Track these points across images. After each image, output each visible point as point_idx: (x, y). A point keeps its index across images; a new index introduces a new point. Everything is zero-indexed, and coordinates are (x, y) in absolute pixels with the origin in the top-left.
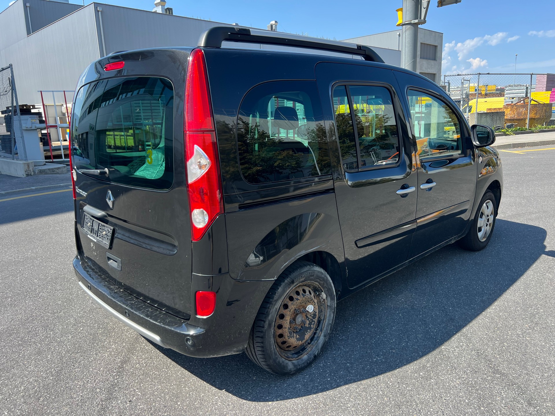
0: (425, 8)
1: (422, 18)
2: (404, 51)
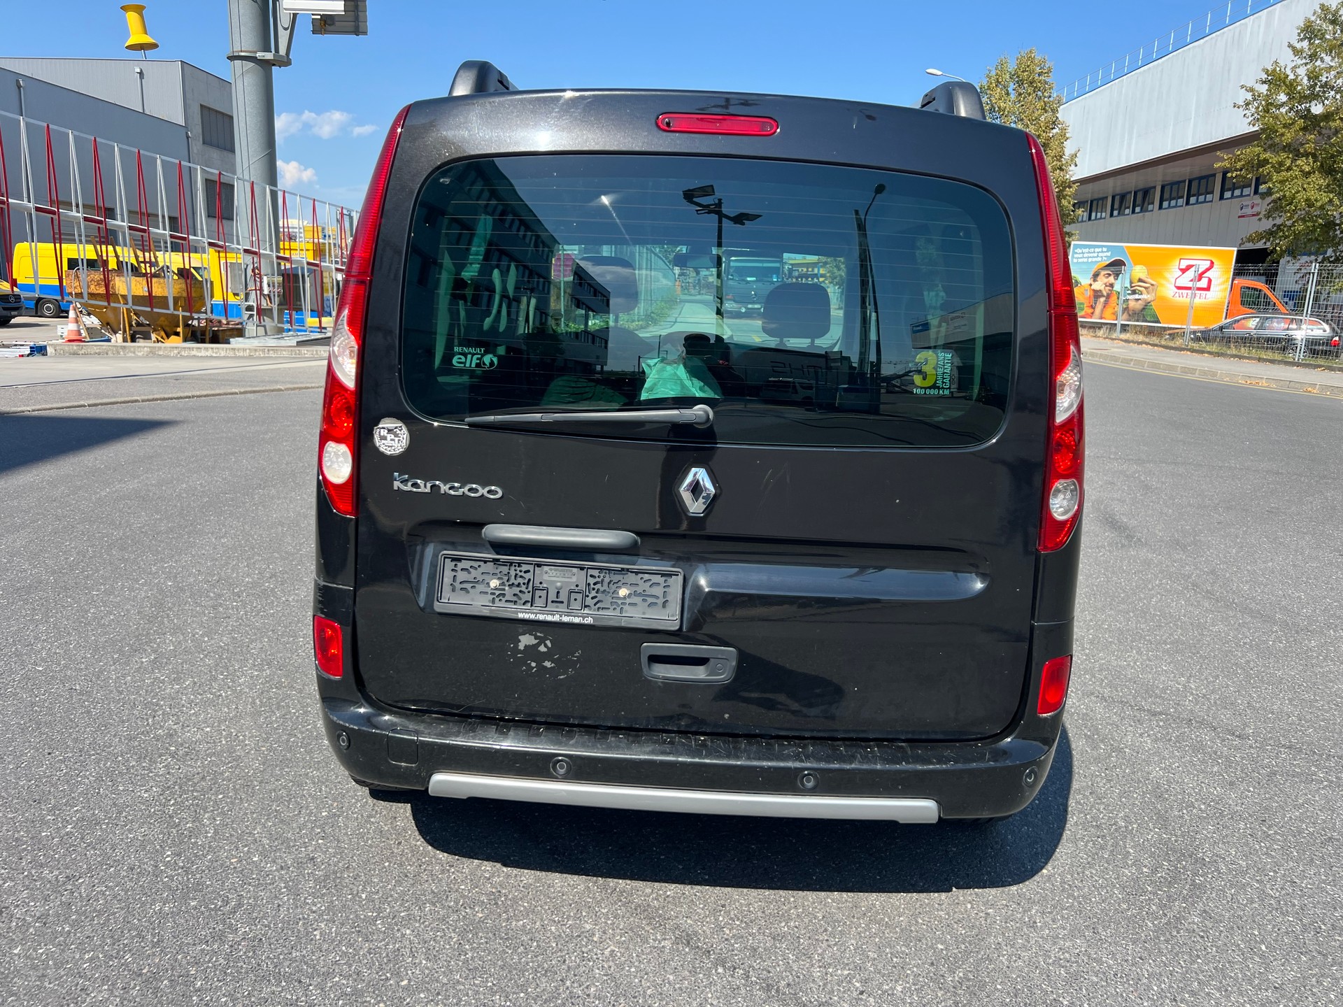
0: (286, 29)
1: (282, 51)
2: (244, 125)
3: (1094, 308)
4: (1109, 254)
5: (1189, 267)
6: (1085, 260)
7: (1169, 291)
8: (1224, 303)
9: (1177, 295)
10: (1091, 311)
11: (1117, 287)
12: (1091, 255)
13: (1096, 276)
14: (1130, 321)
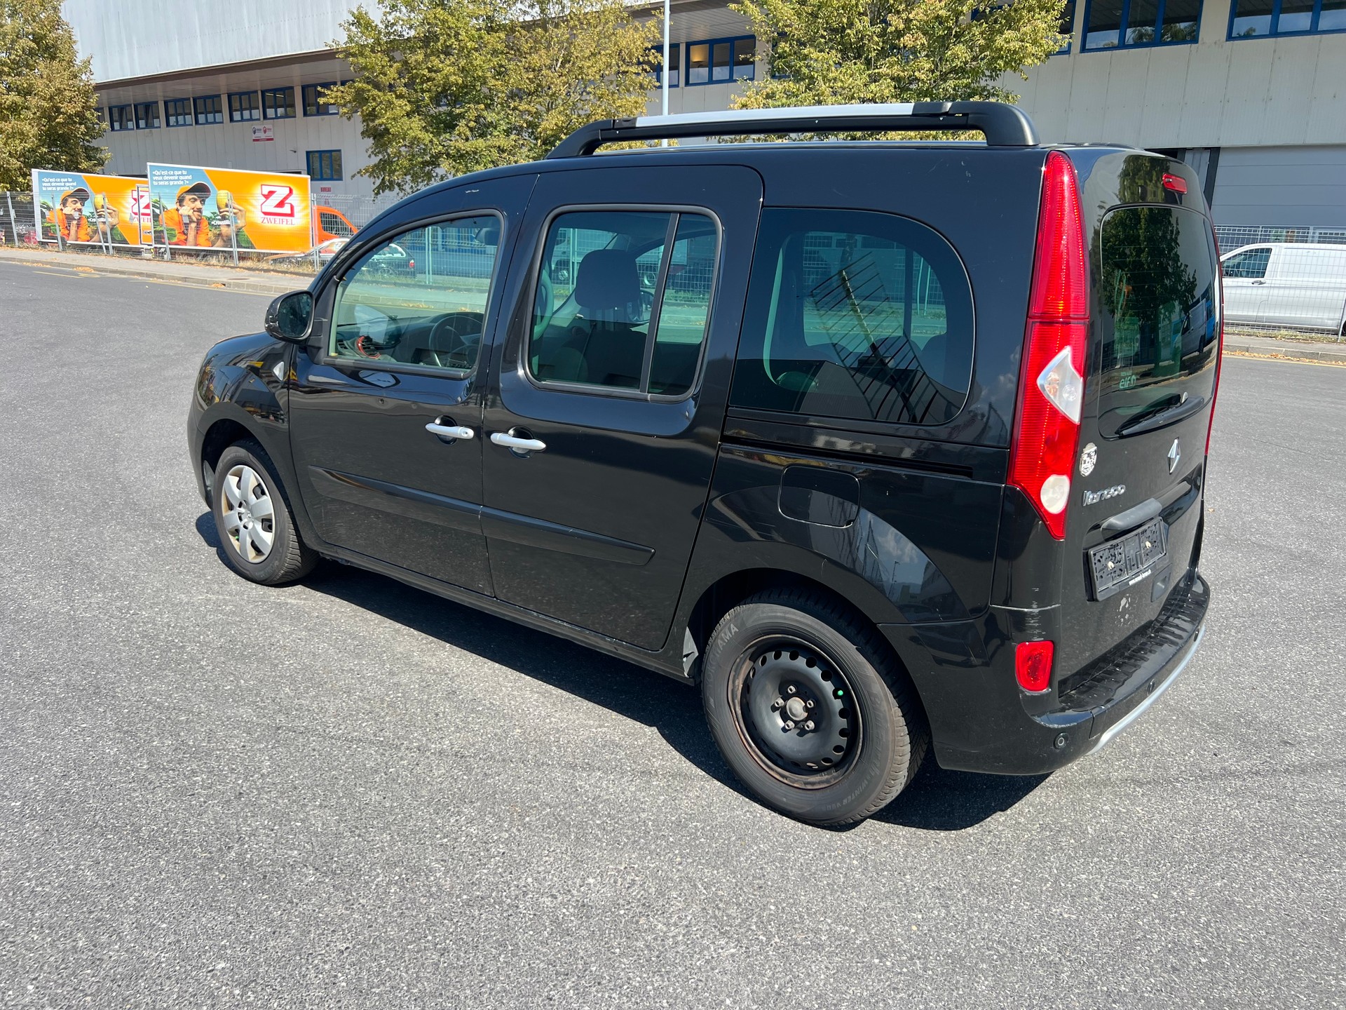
3: (186, 235)
4: (190, 177)
5: (271, 193)
6: (166, 183)
7: (258, 217)
8: (308, 228)
9: (265, 221)
10: (183, 237)
11: (207, 212)
12: (172, 178)
13: (181, 201)
14: (226, 247)
